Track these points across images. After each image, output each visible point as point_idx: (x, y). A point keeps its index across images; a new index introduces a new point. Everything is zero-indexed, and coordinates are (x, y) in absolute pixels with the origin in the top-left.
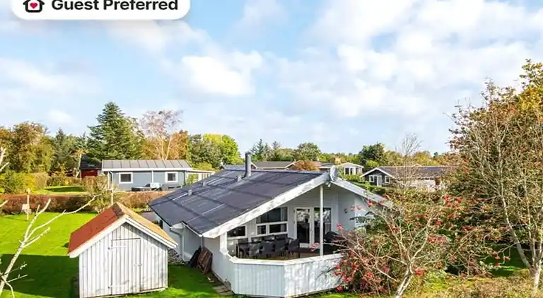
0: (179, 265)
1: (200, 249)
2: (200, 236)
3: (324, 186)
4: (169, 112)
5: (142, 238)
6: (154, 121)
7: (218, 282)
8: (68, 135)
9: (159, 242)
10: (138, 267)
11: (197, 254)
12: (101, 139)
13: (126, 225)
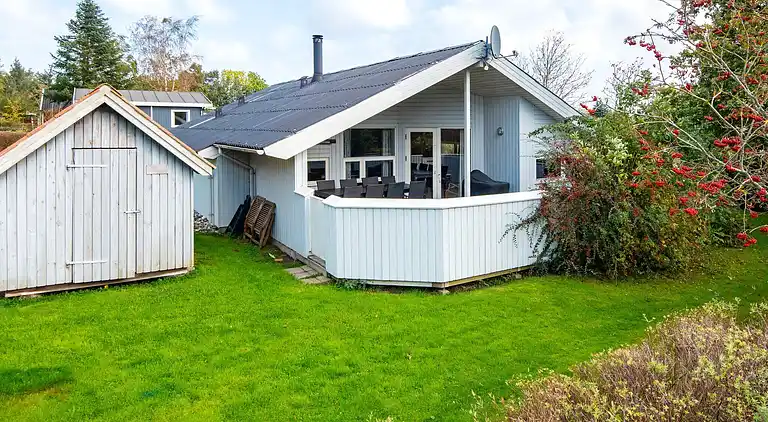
0: (208, 233)
1: (248, 200)
2: (260, 152)
3: (472, 69)
4: (179, 21)
5: (140, 149)
6: (152, 33)
7: (292, 260)
8: (26, 70)
9: (175, 158)
10: (132, 218)
11: (244, 209)
12: (74, 60)
13: (104, 109)
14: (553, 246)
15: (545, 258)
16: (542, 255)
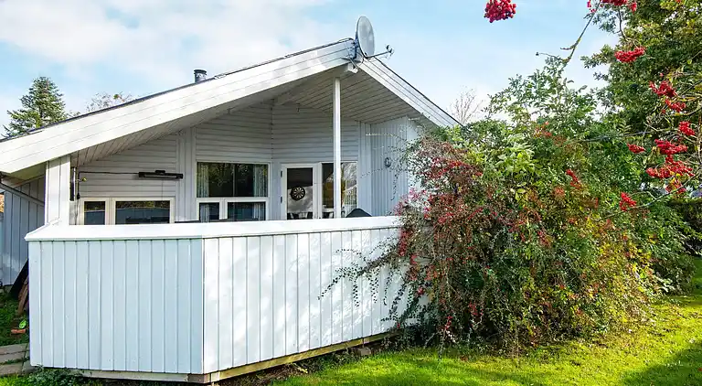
14: (424, 301)
15: (410, 322)
16: (405, 316)
